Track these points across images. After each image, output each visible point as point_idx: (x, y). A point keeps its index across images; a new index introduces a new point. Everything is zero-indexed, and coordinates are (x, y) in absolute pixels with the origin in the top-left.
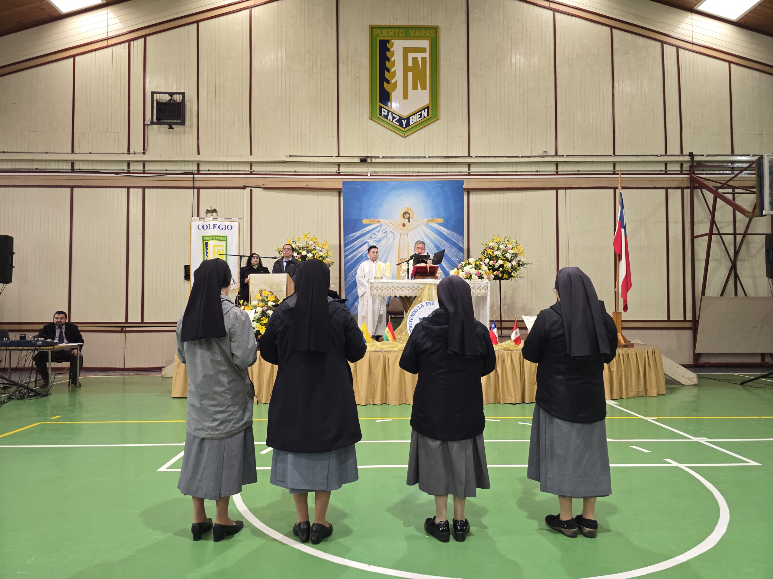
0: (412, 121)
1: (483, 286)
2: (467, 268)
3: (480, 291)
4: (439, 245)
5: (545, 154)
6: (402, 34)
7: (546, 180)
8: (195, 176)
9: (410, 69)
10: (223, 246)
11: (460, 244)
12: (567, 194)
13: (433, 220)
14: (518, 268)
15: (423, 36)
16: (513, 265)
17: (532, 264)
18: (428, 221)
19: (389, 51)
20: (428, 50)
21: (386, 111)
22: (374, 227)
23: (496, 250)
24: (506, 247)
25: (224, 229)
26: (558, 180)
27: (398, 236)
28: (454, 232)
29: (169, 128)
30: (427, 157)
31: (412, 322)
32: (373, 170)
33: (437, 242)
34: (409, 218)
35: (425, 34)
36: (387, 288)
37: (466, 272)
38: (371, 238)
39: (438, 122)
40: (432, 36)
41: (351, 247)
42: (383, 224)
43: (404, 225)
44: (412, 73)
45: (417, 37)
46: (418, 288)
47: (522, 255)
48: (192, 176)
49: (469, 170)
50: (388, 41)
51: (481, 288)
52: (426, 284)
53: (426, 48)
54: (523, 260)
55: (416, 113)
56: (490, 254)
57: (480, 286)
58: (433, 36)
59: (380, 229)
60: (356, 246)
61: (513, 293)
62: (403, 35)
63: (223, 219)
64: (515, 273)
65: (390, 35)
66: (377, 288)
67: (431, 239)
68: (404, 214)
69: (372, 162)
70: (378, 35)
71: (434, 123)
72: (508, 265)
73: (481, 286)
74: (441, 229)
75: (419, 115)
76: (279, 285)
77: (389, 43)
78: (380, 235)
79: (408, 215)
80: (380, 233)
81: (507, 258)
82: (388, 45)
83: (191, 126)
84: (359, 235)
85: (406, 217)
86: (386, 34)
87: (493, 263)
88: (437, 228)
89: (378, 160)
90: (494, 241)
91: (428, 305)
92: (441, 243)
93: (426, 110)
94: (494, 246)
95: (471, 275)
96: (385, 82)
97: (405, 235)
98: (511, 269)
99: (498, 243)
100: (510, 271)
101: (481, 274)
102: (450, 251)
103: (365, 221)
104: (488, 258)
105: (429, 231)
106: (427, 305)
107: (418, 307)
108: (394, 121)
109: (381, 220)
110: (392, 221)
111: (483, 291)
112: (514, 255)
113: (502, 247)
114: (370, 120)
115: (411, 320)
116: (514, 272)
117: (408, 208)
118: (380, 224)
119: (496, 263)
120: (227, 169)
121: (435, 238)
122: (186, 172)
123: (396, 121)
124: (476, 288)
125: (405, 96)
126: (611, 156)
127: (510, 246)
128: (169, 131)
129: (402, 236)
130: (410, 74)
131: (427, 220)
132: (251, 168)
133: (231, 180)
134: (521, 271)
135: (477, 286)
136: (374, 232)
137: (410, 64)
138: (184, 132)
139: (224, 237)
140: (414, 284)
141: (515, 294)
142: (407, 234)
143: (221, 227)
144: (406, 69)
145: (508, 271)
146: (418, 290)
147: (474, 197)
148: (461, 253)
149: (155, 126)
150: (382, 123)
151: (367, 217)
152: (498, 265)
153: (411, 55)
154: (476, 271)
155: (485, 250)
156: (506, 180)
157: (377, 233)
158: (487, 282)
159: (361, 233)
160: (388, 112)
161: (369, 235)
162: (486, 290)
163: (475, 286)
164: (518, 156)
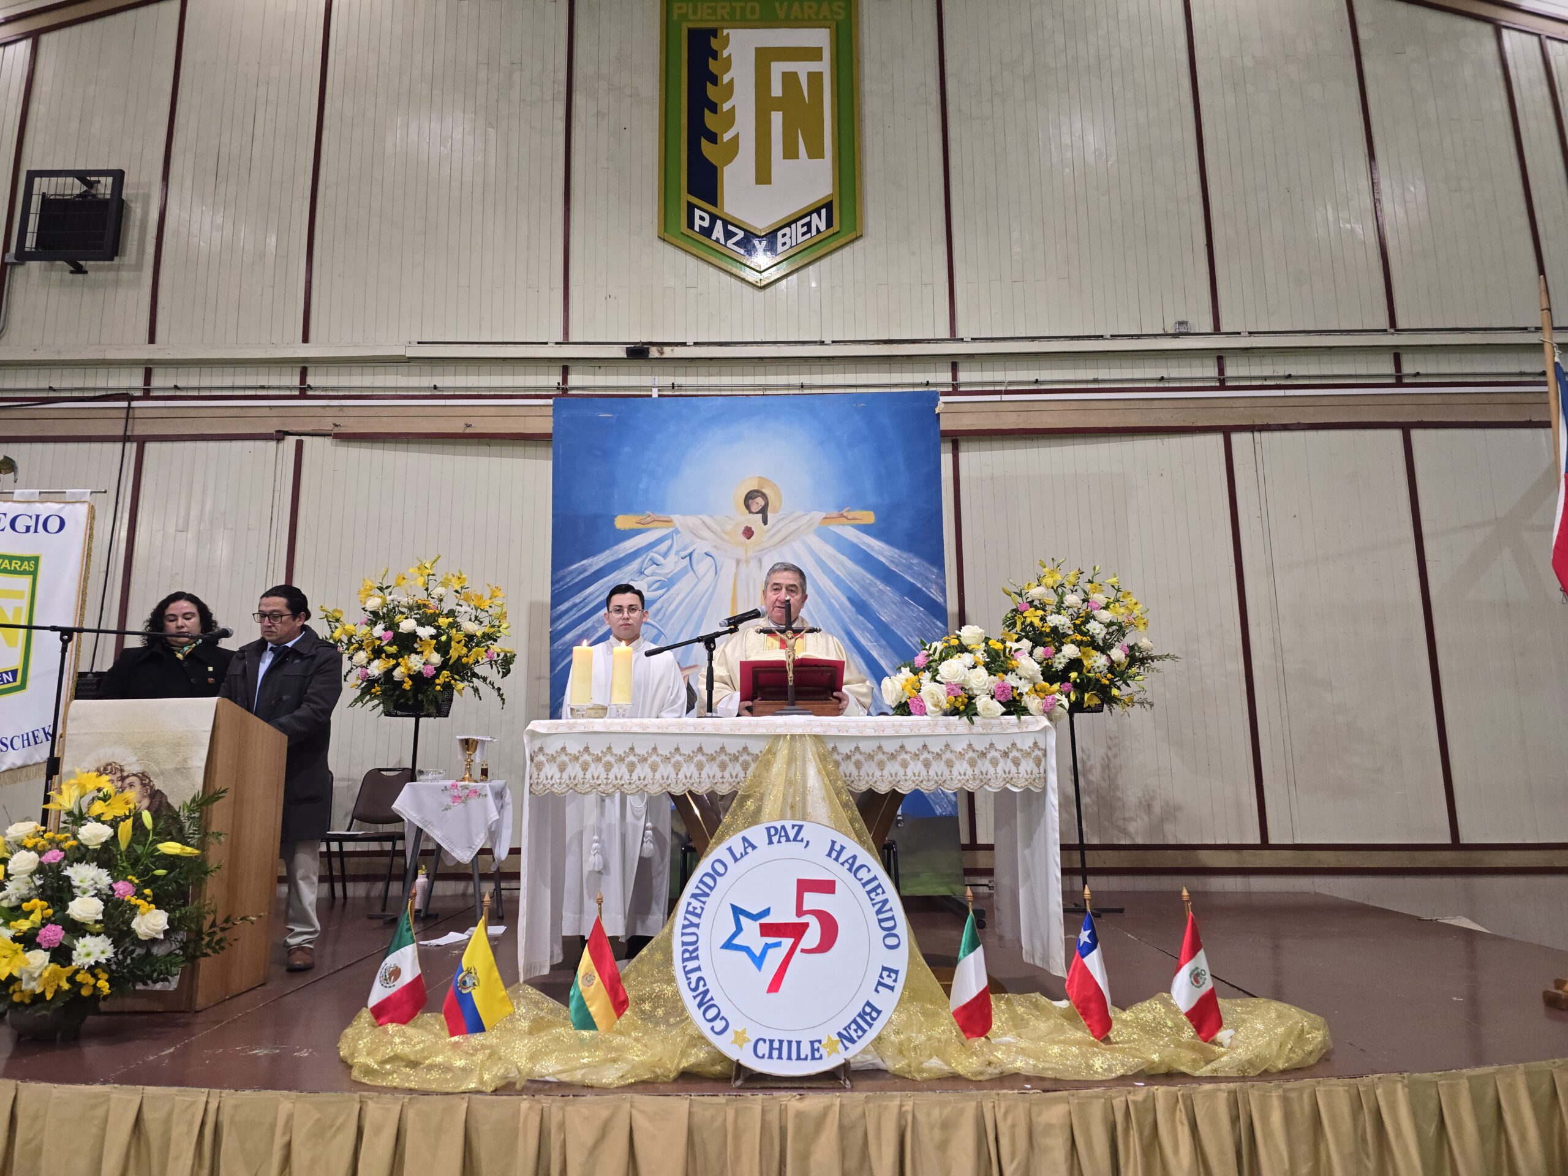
0: (784, 244)
1: (1026, 744)
2: (954, 668)
3: (1014, 770)
4: (865, 597)
5: (1183, 330)
6: (753, 12)
7: (1191, 404)
8: (134, 404)
9: (777, 104)
10: (19, 595)
11: (934, 594)
12: (1258, 446)
13: (842, 516)
14: (1134, 670)
15: (813, 17)
16: (1112, 662)
17: (1174, 658)
18: (825, 518)
19: (715, 58)
20: (826, 55)
21: (706, 216)
22: (652, 541)
23: (1052, 613)
24: (1084, 601)
25: (32, 529)
26: (1229, 403)
27: (728, 568)
28: (911, 555)
29: (72, 272)
30: (828, 341)
31: (697, 926)
32: (667, 380)
33: (856, 587)
34: (763, 511)
35: (817, 13)
36: (609, 758)
37: (948, 684)
38: (642, 573)
39: (858, 244)
40: (835, 17)
41: (575, 605)
42: (680, 529)
43: (749, 533)
44: (781, 113)
45: (796, 19)
46: (745, 757)
47: (1142, 627)
48: (125, 404)
49: (955, 377)
50: (714, 33)
51: (1018, 754)
52: (778, 737)
53: (820, 49)
54: (1144, 643)
55: (795, 221)
56: (1031, 624)
57: (1014, 745)
58: (841, 17)
59: (671, 546)
60: (590, 602)
61: (1110, 754)
62: (757, 16)
63: (33, 493)
64: (1123, 687)
65: (719, 18)
66: (564, 758)
67: (838, 577)
68: (750, 497)
69: (664, 356)
70: (684, 17)
71: (847, 249)
72: (1097, 661)
73: (1019, 746)
74: (869, 546)
75: (803, 226)
76: (179, 745)
77: (715, 37)
78: (672, 564)
79: (760, 501)
80: (672, 557)
81: (1092, 637)
82: (714, 43)
83: (139, 267)
84: (602, 564)
85: (755, 508)
86: (708, 14)
87: (1046, 653)
88: (855, 540)
89: (680, 352)
90: (1044, 581)
91: (775, 839)
92: (872, 589)
93: (823, 212)
94: (1047, 600)
95: (971, 698)
96: (703, 140)
97: (754, 564)
98: (1109, 676)
99: (1058, 589)
100: (1107, 682)
101: (1015, 692)
102: (899, 616)
103: (622, 522)
104: (1027, 637)
105: (831, 550)
106: (771, 842)
107: (730, 849)
108: (730, 243)
109: (673, 517)
110: (708, 520)
111: (1027, 765)
112: (1115, 628)
113: (1071, 599)
114: (660, 243)
115: (695, 920)
116: (1118, 683)
117: (761, 479)
118: (671, 529)
119: (1058, 656)
120: (230, 384)
121: (849, 574)
122: (110, 393)
123: (735, 244)
124: (997, 755)
125: (763, 176)
126: (1385, 331)
127: (1099, 598)
128: (72, 281)
129: (743, 566)
130: (777, 118)
131: (824, 515)
132: (303, 380)
133: (240, 414)
134: (1142, 682)
135: (1002, 746)
136: (651, 554)
137: (777, 91)
138: (117, 283)
139: (29, 559)
140: (727, 742)
141: (1115, 756)
142: (760, 561)
143: (20, 525)
144: (764, 105)
145: (1098, 680)
146: (745, 767)
147: (973, 459)
148: (939, 623)
149: (34, 265)
150: (694, 251)
151: (628, 510)
152: (1064, 661)
153: (778, 69)
154: (992, 682)
155: (1015, 611)
156: (1068, 406)
157: (660, 559)
158: (1045, 730)
159: (610, 560)
160: (714, 218)
161: (635, 565)
162: (1038, 765)
163: (992, 745)
164: (1102, 336)
